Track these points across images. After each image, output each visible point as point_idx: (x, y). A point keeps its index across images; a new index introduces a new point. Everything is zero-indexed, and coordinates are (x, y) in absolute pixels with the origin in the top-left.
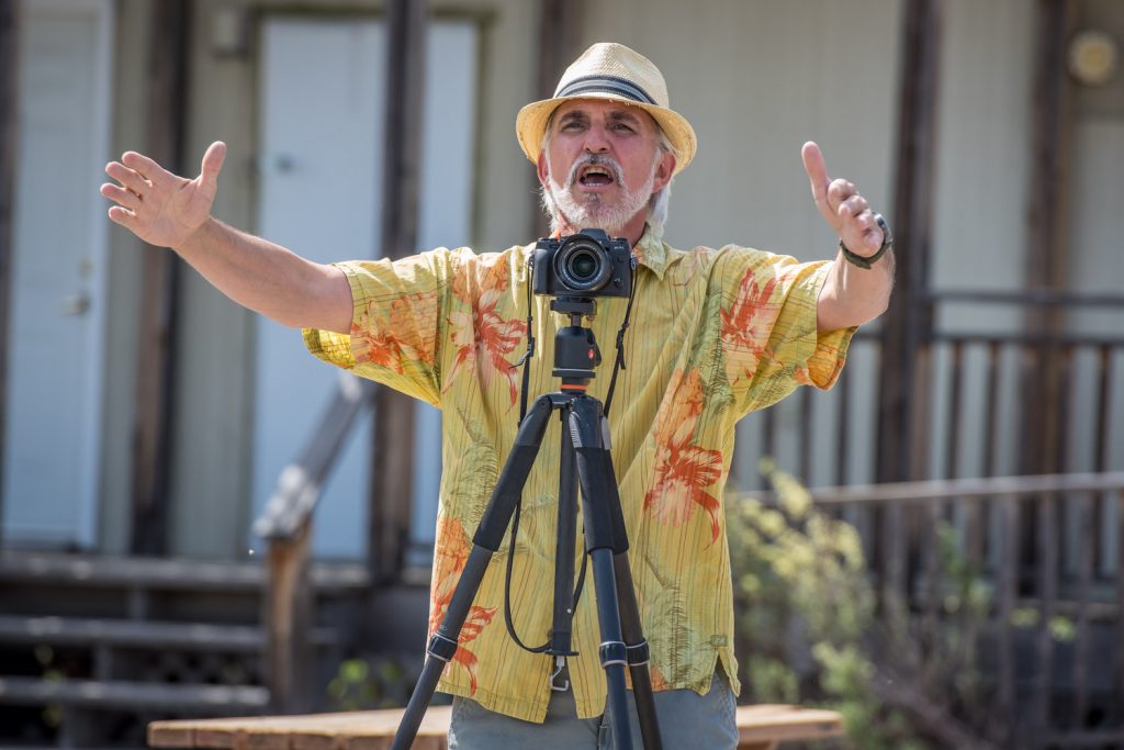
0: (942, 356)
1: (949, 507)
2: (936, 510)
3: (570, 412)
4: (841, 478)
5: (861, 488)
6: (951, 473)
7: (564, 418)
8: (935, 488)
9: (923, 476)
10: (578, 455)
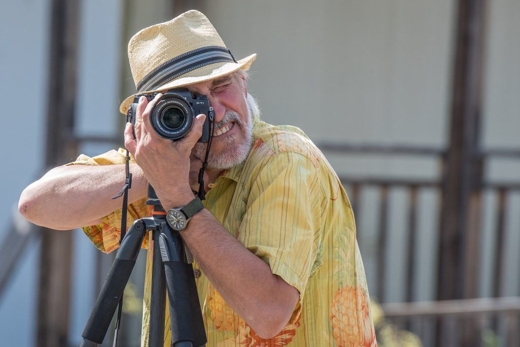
0: (490, 201)
1: (495, 319)
2: (484, 322)
3: (160, 234)
4: (409, 296)
5: (425, 304)
6: (496, 292)
7: (155, 238)
8: (483, 304)
9: (475, 294)
10: (166, 268)
